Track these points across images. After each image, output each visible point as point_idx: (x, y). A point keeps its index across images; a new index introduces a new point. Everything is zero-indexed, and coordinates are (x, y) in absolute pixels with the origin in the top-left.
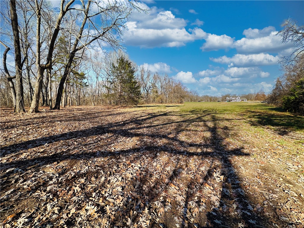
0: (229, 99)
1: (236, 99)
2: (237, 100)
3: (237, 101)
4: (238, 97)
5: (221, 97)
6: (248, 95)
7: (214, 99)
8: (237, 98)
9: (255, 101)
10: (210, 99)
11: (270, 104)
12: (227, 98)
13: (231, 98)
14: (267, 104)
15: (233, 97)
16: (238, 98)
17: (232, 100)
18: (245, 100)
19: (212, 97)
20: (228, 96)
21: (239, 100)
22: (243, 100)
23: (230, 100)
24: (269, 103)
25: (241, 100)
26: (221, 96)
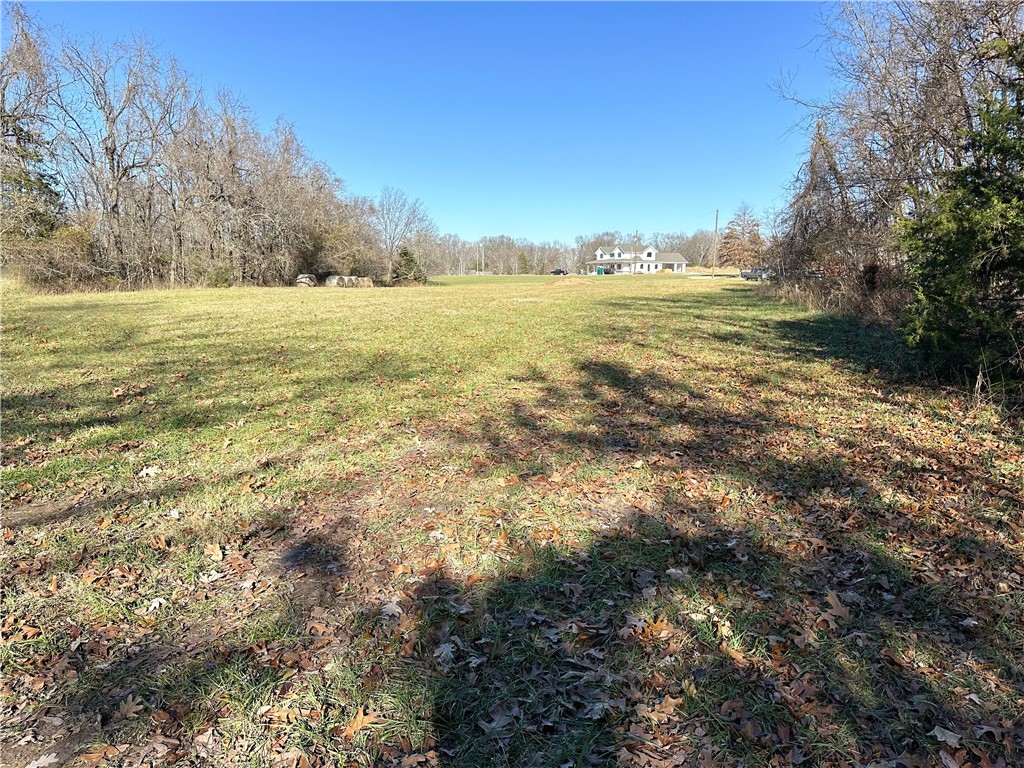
0: (607, 257)
1: (636, 259)
2: (646, 266)
3: (645, 270)
4: (649, 250)
5: (573, 250)
6: (695, 238)
7: (540, 260)
8: (644, 256)
9: (718, 271)
10: (522, 258)
11: (786, 288)
12: (599, 253)
13: (616, 251)
14: (768, 288)
15: (624, 248)
16: (649, 255)
17: (619, 266)
18: (679, 266)
19: (531, 249)
20: (605, 242)
21: (652, 266)
22: (671, 266)
23: (612, 266)
24: (775, 281)
25: (660, 267)
26: (574, 246)
